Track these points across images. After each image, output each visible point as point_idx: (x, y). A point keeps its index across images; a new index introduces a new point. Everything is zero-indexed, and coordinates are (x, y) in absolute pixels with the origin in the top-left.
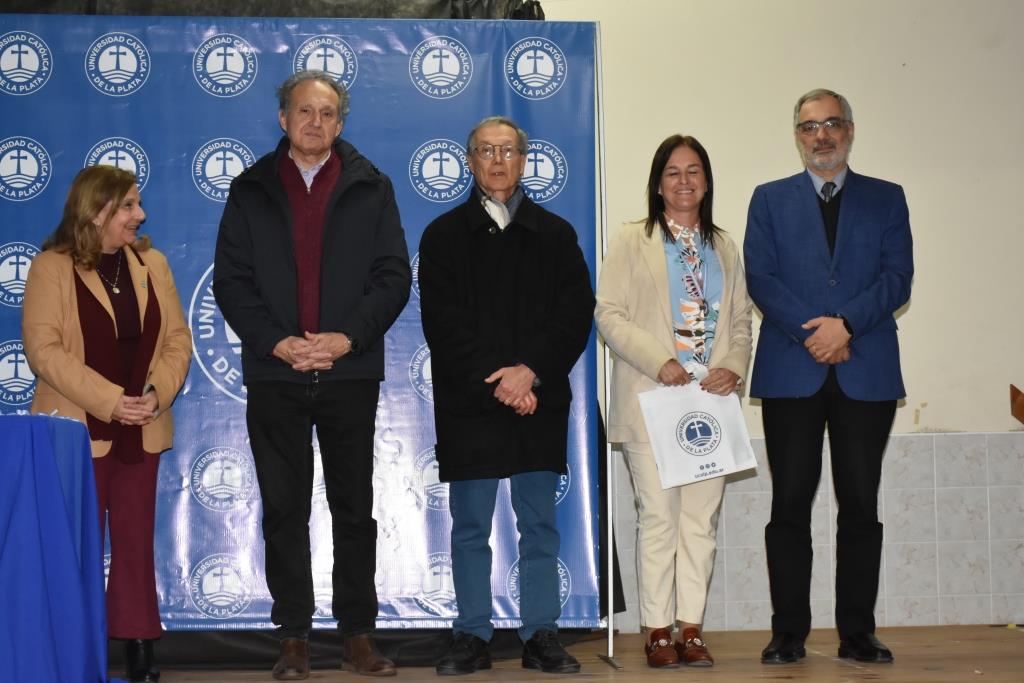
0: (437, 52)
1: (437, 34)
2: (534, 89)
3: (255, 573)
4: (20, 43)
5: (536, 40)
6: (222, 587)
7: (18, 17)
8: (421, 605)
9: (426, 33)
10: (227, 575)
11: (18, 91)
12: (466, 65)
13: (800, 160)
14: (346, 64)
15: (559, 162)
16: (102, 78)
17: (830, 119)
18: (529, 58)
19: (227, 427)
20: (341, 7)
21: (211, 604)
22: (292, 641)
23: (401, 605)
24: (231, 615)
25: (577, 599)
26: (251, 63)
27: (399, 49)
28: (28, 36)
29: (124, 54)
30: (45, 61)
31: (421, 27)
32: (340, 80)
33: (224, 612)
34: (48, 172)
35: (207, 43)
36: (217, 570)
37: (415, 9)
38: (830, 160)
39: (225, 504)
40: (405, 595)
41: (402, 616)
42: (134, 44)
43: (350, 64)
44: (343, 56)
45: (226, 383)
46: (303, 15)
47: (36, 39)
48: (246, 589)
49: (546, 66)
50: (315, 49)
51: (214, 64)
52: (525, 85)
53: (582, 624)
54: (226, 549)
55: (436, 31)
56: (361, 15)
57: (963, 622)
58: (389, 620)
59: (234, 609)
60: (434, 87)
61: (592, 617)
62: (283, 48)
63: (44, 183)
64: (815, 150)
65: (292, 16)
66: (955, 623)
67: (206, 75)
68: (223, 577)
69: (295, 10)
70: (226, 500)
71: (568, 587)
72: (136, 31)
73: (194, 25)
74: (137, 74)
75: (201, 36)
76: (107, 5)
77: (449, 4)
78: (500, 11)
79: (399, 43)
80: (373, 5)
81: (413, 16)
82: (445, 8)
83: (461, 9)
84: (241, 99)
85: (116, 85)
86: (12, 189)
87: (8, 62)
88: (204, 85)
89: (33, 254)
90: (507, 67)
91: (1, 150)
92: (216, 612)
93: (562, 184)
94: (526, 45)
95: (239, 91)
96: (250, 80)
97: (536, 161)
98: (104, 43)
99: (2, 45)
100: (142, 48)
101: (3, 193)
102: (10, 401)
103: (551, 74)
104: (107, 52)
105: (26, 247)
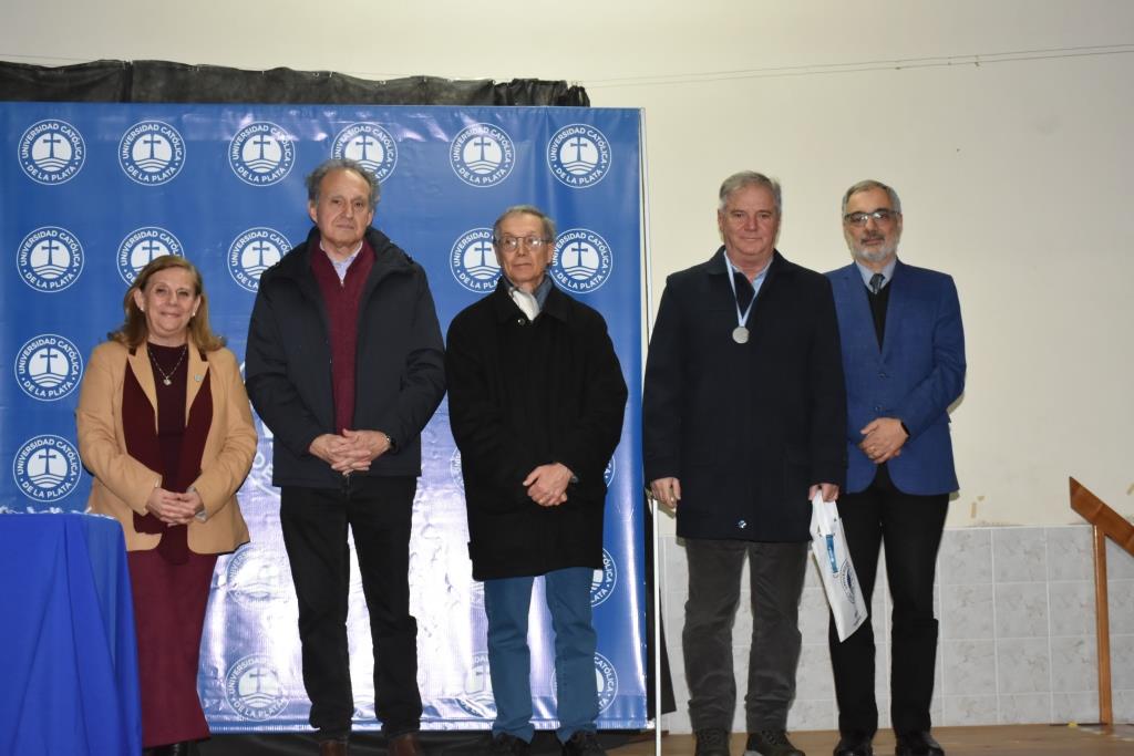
0: (478, 140)
1: (479, 120)
2: (578, 177)
3: (291, 673)
4: (52, 132)
5: (579, 127)
6: (258, 688)
7: (51, 106)
8: (463, 706)
9: (467, 120)
10: (264, 675)
11: (50, 181)
12: (508, 152)
13: (848, 251)
14: (385, 152)
15: (603, 252)
16: (136, 167)
18: (572, 145)
19: (265, 523)
20: (381, 93)
21: (248, 706)
22: (331, 743)
23: (444, 706)
24: (268, 717)
25: (624, 700)
26: (288, 151)
27: (439, 136)
28: (61, 125)
29: (159, 142)
31: (462, 114)
32: (379, 169)
33: (260, 713)
34: (80, 263)
35: (243, 131)
36: (254, 671)
37: (457, 96)
38: (878, 252)
39: (262, 603)
40: (447, 696)
41: (444, 718)
42: (169, 133)
43: (390, 152)
44: (382, 143)
45: (263, 478)
46: (342, 102)
47: (68, 128)
48: (283, 689)
49: (590, 154)
50: (354, 137)
51: (251, 152)
52: (568, 173)
53: (629, 725)
54: (263, 649)
55: (478, 118)
56: (402, 102)
57: (1023, 721)
58: (430, 721)
60: (476, 175)
61: (639, 717)
62: (321, 136)
63: (76, 274)
64: (864, 241)
65: (333, 103)
66: (1016, 722)
67: (242, 163)
68: (261, 678)
69: (334, 97)
70: (264, 598)
71: (614, 687)
72: (171, 119)
73: (230, 113)
74: (172, 163)
75: (238, 124)
76: (143, 94)
77: (492, 93)
78: (544, 97)
79: (440, 131)
80: (415, 92)
81: (455, 103)
82: (488, 95)
83: (504, 96)
84: (278, 188)
85: (150, 174)
86: (43, 280)
87: (40, 151)
88: (240, 174)
89: (65, 347)
90: (551, 154)
91: (32, 241)
92: (253, 714)
93: (607, 273)
94: (570, 132)
95: (276, 179)
96: (287, 168)
97: (580, 250)
98: (138, 131)
99: (33, 133)
100: (177, 136)
101: (34, 284)
102: (40, 498)
103: (595, 162)
104: (140, 142)
105: (58, 340)
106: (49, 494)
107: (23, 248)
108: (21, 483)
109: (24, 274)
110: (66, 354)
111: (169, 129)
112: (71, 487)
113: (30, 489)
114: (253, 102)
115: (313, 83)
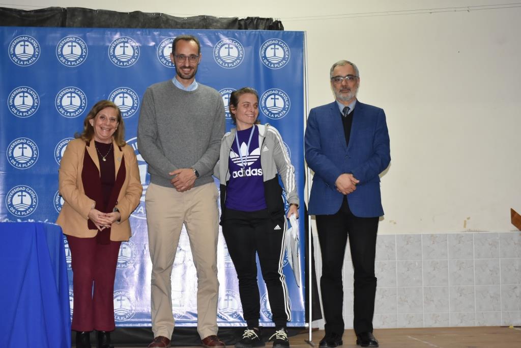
0: (227, 46)
2: (274, 64)
3: (137, 299)
4: (24, 41)
5: (275, 40)
6: (121, 306)
7: (24, 28)
9: (222, 36)
10: (124, 300)
11: (24, 65)
12: (241, 52)
15: (286, 100)
16: (64, 58)
17: (348, 75)
18: (272, 49)
20: (185, 24)
24: (125, 320)
26: (136, 51)
27: (209, 44)
28: (29, 38)
29: (75, 46)
30: (37, 49)
31: (219, 34)
33: (121, 318)
34: (38, 104)
35: (115, 41)
36: (120, 298)
37: (221, 25)
39: (123, 266)
42: (80, 42)
46: (166, 28)
47: (32, 39)
48: (133, 307)
49: (280, 53)
50: (168, 44)
51: (119, 51)
52: (269, 62)
53: (296, 325)
54: (123, 288)
55: (227, 36)
56: (194, 28)
57: (488, 325)
59: (127, 317)
60: (226, 63)
61: (301, 321)
62: (152, 44)
63: (36, 109)
64: (341, 91)
65: (162, 28)
66: (484, 325)
67: (115, 56)
68: (122, 301)
69: (162, 25)
70: (123, 263)
72: (81, 35)
73: (109, 33)
74: (81, 56)
75: (113, 38)
76: (71, 23)
77: (238, 22)
78: (261, 26)
79: (209, 42)
80: (200, 23)
81: (220, 28)
82: (235, 24)
83: (243, 25)
84: (132, 68)
85: (71, 62)
86: (20, 112)
87: (19, 50)
88: (114, 62)
89: (31, 144)
90: (261, 53)
91: (15, 93)
92: (118, 318)
93: (288, 110)
94: (271, 42)
95: (131, 64)
96: (136, 59)
97: (275, 99)
98: (65, 41)
99: (16, 42)
100: (84, 43)
101: (16, 114)
102: (19, 215)
103: (283, 57)
104: (66, 45)
105: (27, 140)
106: (23, 213)
107: (10, 96)
108: (9, 208)
109: (11, 109)
110: (31, 147)
111: (80, 40)
112: (33, 210)
113: (14, 211)
114: (123, 27)
115: (152, 18)
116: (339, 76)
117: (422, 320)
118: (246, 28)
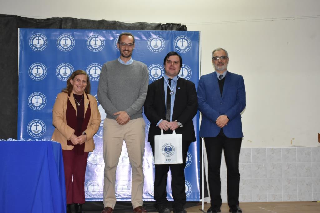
0: (155, 40)
2: (182, 50)
4: (38, 37)
5: (183, 36)
6: (94, 189)
7: (38, 29)
8: (150, 195)
9: (152, 34)
10: (95, 186)
11: (38, 50)
12: (163, 43)
15: (189, 71)
16: (61, 47)
17: (222, 56)
18: (181, 41)
20: (130, 27)
21: (91, 194)
24: (96, 197)
25: (194, 193)
26: (103, 42)
27: (144, 39)
28: (41, 35)
29: (68, 40)
30: (46, 42)
31: (150, 33)
34: (46, 73)
35: (91, 37)
36: (93, 184)
38: (222, 68)
39: (95, 166)
40: (145, 192)
42: (70, 37)
46: (120, 29)
47: (43, 36)
48: (100, 190)
49: (186, 44)
51: (93, 43)
52: (179, 49)
53: (195, 200)
54: (95, 179)
55: (155, 34)
56: (136, 29)
57: (305, 200)
60: (154, 49)
61: (198, 198)
62: (112, 38)
63: (45, 76)
64: (218, 65)
65: (117, 29)
66: (302, 201)
67: (90, 46)
69: (118, 27)
70: (95, 165)
71: (191, 190)
72: (71, 33)
73: (87, 32)
74: (71, 45)
75: (89, 35)
76: (65, 27)
77: (161, 26)
78: (174, 28)
79: (144, 37)
80: (139, 26)
81: (151, 29)
82: (159, 27)
83: (164, 28)
84: (100, 52)
85: (65, 49)
86: (36, 77)
87: (35, 42)
88: (90, 49)
89: (42, 95)
90: (175, 44)
91: (33, 67)
93: (190, 76)
94: (180, 38)
95: (100, 50)
96: (103, 47)
97: (183, 70)
98: (62, 37)
99: (33, 37)
100: (73, 38)
101: (33, 78)
102: (35, 137)
103: (187, 46)
104: (62, 40)
105: (40, 93)
106: (37, 136)
107: (30, 69)
109: (31, 76)
110: (42, 97)
112: (43, 134)
113: (32, 134)
114: (95, 29)
115: (112, 24)
116: (217, 57)
117: (267, 198)
118: (166, 30)
